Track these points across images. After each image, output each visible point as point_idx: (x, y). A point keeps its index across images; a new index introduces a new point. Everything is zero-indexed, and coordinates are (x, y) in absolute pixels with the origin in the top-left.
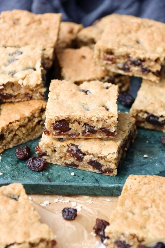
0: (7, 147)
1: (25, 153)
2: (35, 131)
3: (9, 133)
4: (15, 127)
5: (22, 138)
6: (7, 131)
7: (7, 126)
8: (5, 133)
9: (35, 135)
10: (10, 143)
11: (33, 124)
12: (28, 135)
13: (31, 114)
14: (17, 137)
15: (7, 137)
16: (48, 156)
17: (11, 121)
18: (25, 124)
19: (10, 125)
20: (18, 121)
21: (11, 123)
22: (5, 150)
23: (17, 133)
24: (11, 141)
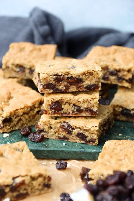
0: (13, 128)
1: (28, 130)
2: (36, 118)
3: (16, 118)
4: (20, 113)
5: (25, 123)
6: (14, 115)
7: (14, 111)
8: (12, 117)
9: (35, 122)
10: (16, 126)
11: (34, 113)
12: (30, 121)
13: (32, 104)
14: (22, 122)
15: (14, 121)
16: (45, 132)
17: (17, 108)
18: (28, 112)
19: (16, 111)
20: (22, 109)
21: (17, 110)
22: (12, 131)
23: (21, 118)
24: (17, 125)
